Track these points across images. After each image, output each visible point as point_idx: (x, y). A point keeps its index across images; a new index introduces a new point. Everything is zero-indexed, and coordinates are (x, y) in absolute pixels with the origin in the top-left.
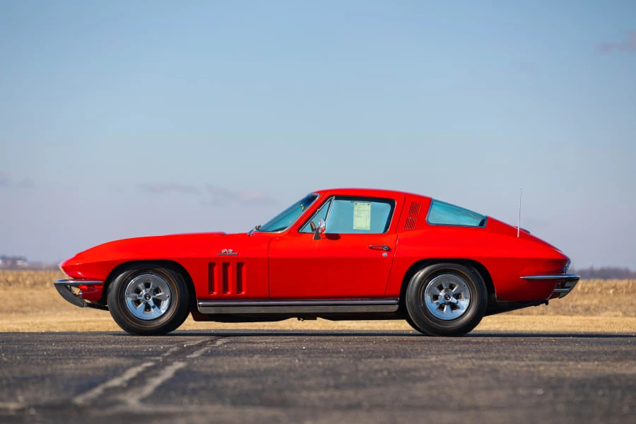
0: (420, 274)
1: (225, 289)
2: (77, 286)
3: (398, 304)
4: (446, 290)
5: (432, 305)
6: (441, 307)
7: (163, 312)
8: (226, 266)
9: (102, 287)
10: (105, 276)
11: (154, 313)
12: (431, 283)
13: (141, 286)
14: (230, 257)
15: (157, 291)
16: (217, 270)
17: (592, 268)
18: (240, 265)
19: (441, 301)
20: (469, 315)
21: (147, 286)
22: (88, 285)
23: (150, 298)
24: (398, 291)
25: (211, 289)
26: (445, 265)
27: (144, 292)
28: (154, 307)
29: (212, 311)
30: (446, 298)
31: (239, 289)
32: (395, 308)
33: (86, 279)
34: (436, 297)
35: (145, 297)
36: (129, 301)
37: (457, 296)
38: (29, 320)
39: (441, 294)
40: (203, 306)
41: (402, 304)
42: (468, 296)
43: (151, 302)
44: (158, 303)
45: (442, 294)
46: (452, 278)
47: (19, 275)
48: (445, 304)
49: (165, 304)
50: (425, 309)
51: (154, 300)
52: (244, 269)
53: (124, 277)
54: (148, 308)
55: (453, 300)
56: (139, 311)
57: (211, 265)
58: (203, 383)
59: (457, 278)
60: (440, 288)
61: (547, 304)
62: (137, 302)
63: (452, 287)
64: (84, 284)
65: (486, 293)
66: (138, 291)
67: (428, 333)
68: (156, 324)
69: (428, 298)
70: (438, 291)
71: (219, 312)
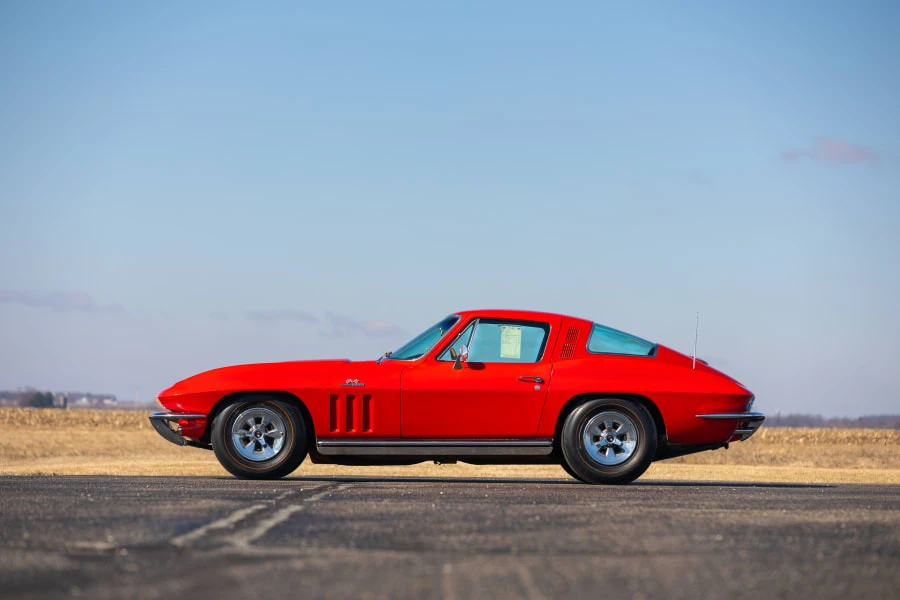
0: (578, 411)
1: (349, 426)
2: (175, 420)
3: (552, 445)
4: (609, 430)
5: (592, 448)
6: (603, 450)
7: (276, 452)
8: (350, 398)
9: (205, 422)
10: (208, 410)
11: (266, 453)
12: (591, 421)
13: (250, 421)
14: (356, 389)
15: (269, 427)
16: (340, 404)
17: (779, 414)
18: (367, 398)
19: (602, 442)
20: (635, 459)
21: (258, 421)
22: (188, 419)
23: (261, 435)
24: (552, 431)
25: (333, 426)
26: (606, 400)
27: (254, 428)
28: (265, 446)
29: (334, 451)
30: (608, 439)
31: (366, 426)
32: (549, 450)
33: (186, 413)
34: (596, 438)
35: (256, 434)
36: (236, 438)
37: (622, 437)
38: (119, 463)
39: (602, 434)
40: (323, 446)
41: (557, 445)
42: (635, 436)
43: (262, 441)
44: (270, 441)
45: (604, 434)
46: (616, 415)
47: (106, 415)
48: (607, 446)
49: (278, 443)
50: (584, 451)
51: (266, 438)
52: (372, 403)
53: (230, 411)
54: (258, 447)
55: (617, 442)
56: (248, 451)
57: (333, 398)
58: (324, 526)
59: (622, 415)
60: (602, 427)
61: (727, 447)
62: (246, 440)
63: (615, 426)
64: (184, 419)
65: (656, 434)
66: (247, 427)
67: (587, 480)
68: (269, 466)
69: (587, 439)
70: (599, 430)
71: (341, 453)
